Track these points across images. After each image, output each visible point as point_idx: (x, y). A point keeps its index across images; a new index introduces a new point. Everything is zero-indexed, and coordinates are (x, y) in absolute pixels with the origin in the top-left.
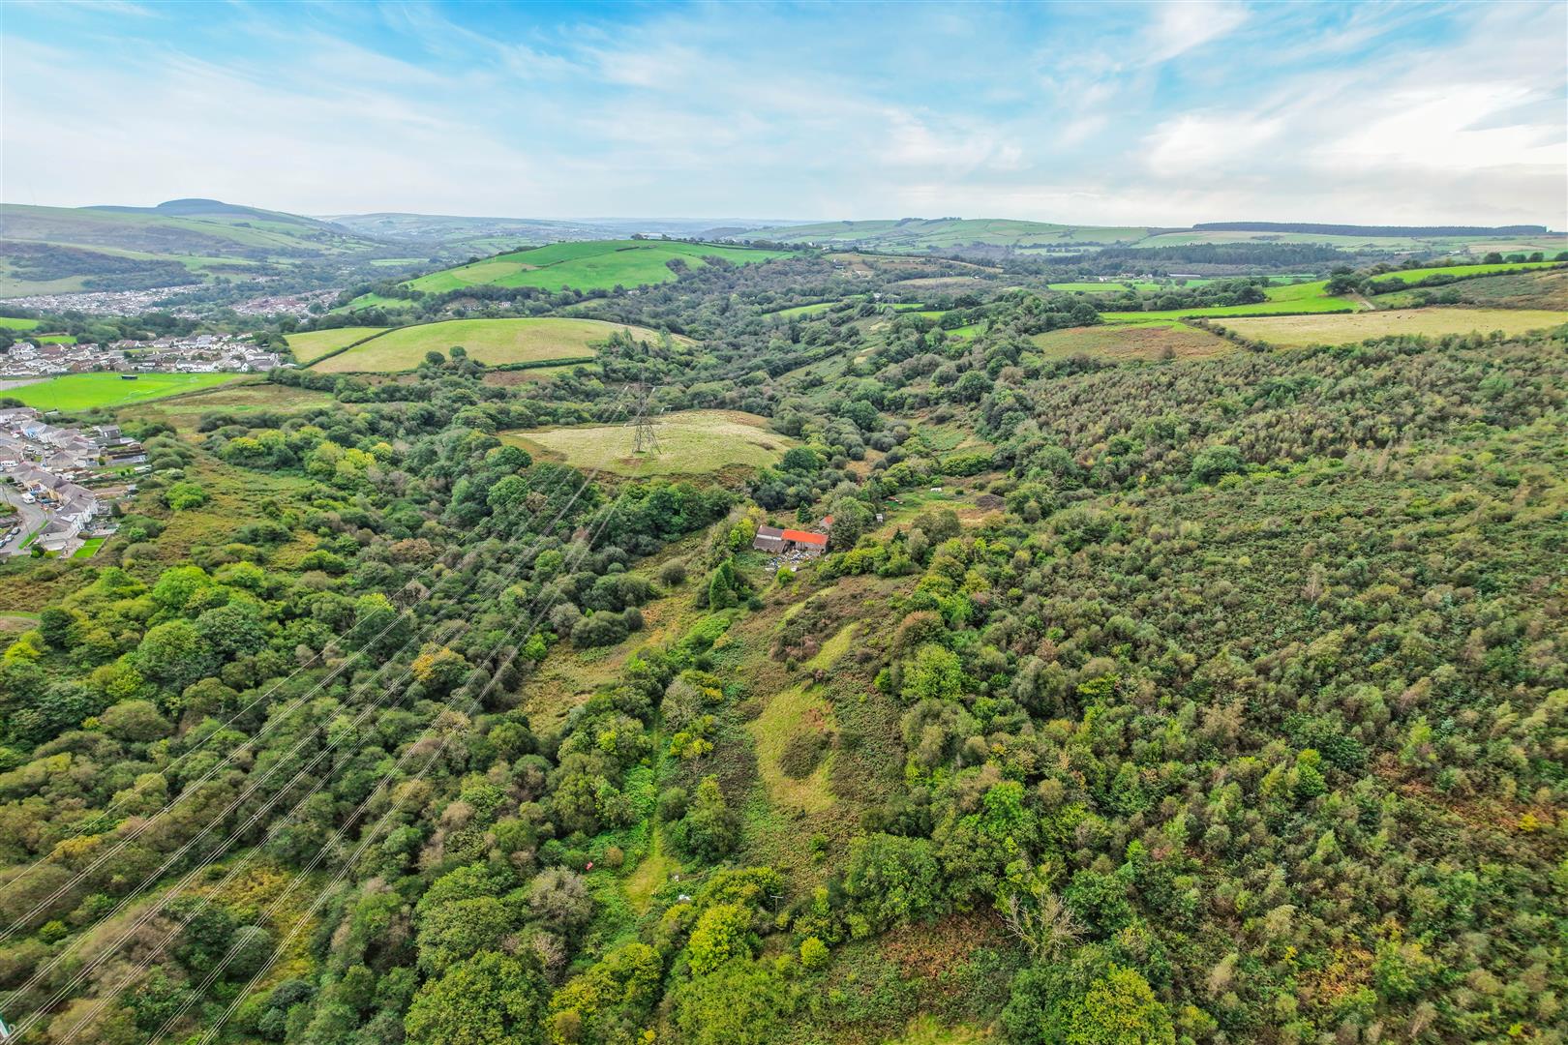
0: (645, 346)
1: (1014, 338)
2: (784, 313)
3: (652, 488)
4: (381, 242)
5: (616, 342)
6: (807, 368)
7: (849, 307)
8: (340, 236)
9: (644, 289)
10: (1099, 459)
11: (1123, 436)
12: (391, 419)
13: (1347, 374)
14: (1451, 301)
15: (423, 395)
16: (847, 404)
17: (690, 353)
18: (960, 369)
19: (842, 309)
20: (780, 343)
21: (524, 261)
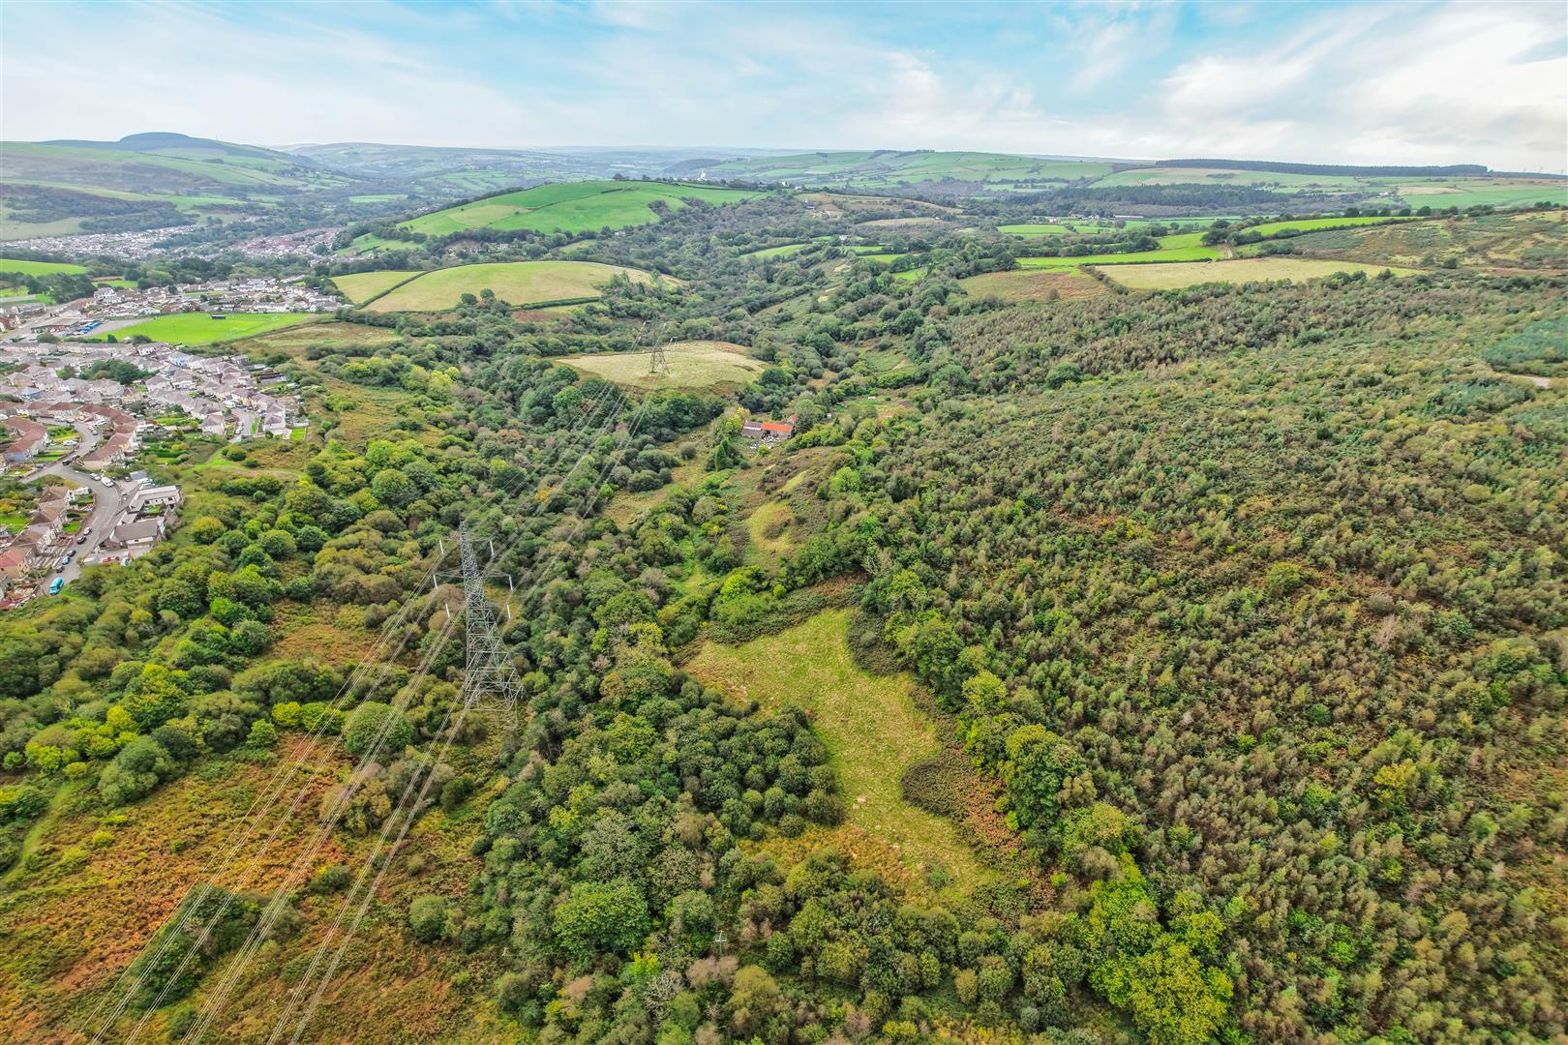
0: (641, 286)
1: (945, 282)
2: (760, 255)
3: (668, 396)
4: (355, 177)
5: (617, 283)
6: (778, 306)
7: (817, 249)
8: (313, 171)
9: (629, 230)
10: (984, 373)
11: (1006, 358)
12: (451, 349)
13: (1170, 311)
14: (1286, 253)
15: (468, 330)
16: (810, 336)
17: (679, 293)
18: (902, 307)
19: (811, 252)
20: (756, 283)
21: (515, 203)
